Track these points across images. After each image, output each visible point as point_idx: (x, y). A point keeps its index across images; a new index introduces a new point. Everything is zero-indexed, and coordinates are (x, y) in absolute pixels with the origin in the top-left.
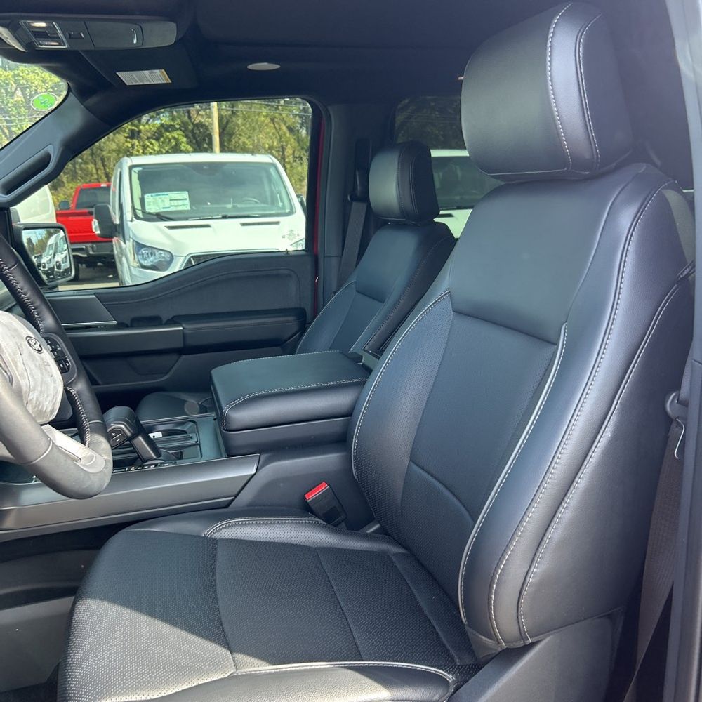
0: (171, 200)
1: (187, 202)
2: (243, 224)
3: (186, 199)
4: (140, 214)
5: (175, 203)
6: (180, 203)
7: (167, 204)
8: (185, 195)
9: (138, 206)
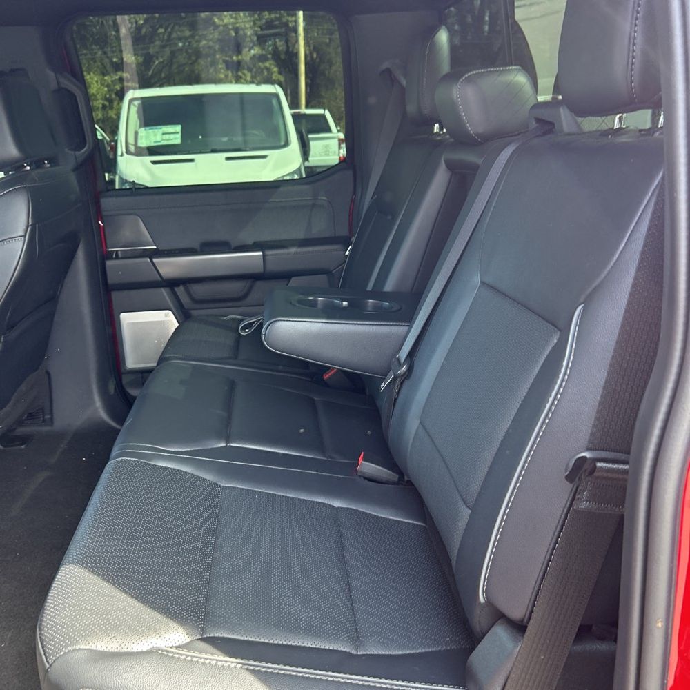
0: (163, 134)
1: (179, 136)
2: (228, 159)
3: (178, 133)
4: (132, 148)
5: (167, 136)
6: (172, 136)
7: (159, 138)
8: (178, 128)
9: (131, 140)
